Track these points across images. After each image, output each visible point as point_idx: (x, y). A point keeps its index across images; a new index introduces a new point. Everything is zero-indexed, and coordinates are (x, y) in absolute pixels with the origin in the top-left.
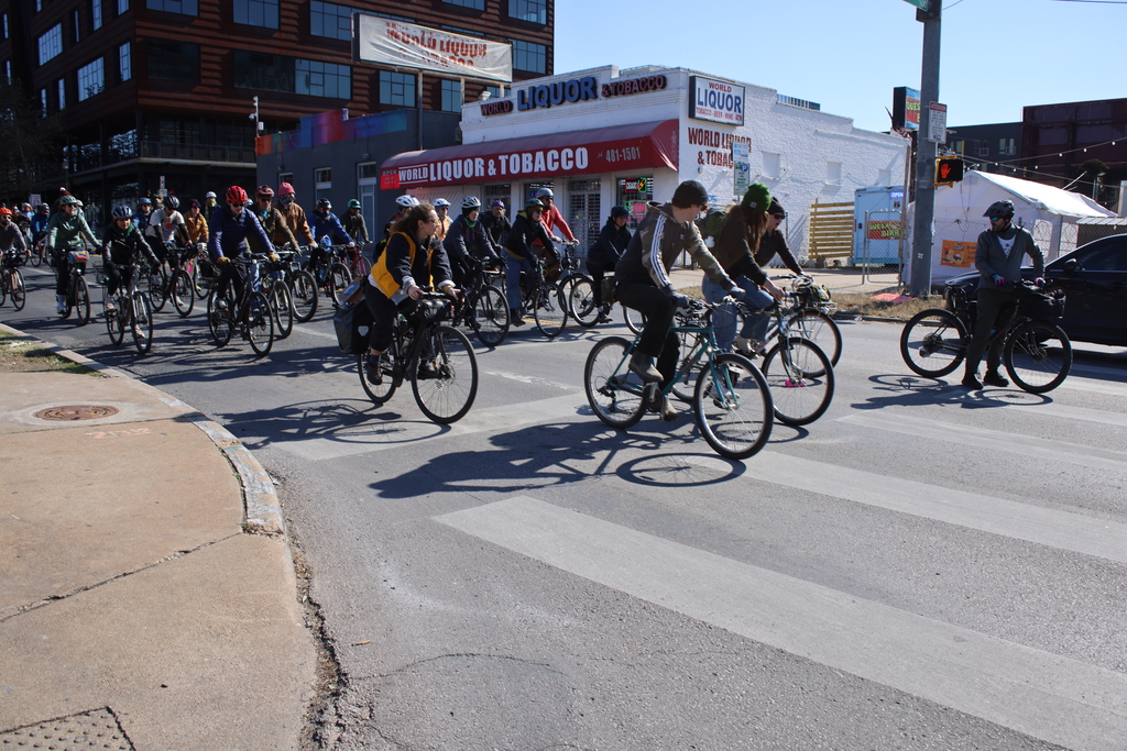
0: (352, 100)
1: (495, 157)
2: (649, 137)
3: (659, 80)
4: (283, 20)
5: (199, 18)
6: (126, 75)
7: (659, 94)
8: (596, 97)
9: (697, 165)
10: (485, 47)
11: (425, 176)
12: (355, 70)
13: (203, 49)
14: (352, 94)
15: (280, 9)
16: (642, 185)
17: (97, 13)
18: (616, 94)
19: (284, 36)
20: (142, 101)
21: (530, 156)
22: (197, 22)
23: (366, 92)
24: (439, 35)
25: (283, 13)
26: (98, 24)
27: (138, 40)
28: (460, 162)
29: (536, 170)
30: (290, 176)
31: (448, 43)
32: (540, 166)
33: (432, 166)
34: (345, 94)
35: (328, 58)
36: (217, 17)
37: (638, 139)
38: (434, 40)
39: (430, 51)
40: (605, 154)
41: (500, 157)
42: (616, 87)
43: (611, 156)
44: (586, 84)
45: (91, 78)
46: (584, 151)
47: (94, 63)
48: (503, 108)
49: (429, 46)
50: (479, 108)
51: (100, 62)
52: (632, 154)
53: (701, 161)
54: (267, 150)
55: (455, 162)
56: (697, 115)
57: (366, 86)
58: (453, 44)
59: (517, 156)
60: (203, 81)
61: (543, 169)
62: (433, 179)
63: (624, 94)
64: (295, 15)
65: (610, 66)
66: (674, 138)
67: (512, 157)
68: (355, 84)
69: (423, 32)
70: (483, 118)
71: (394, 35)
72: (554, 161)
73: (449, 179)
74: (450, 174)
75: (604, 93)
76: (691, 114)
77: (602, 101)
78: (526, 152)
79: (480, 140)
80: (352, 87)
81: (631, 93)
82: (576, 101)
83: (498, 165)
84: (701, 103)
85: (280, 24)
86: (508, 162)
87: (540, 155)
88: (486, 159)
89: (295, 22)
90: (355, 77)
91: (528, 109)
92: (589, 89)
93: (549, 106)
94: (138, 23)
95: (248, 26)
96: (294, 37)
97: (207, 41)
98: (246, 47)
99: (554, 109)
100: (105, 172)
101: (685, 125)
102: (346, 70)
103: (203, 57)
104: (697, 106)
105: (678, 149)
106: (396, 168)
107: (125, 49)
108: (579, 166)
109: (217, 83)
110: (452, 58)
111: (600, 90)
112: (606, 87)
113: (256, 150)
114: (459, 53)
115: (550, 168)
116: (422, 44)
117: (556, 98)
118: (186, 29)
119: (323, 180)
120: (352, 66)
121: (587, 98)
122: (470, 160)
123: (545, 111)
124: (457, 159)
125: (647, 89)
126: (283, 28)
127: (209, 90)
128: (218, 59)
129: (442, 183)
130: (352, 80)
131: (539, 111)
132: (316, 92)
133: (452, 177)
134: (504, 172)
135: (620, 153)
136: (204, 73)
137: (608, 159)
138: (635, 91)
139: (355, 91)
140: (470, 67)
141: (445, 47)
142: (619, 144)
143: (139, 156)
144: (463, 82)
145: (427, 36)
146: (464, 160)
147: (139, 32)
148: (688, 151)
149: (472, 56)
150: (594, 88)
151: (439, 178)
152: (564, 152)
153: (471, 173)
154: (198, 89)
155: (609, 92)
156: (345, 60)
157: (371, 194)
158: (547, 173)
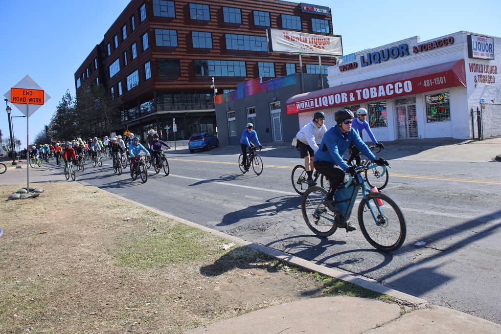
0: (247, 77)
1: (354, 91)
2: (452, 70)
3: (450, 39)
4: (214, 44)
5: (178, 47)
6: (148, 76)
7: (450, 47)
8: (409, 54)
9: (475, 83)
10: (329, 39)
11: (313, 105)
12: (247, 63)
13: (181, 61)
14: (247, 74)
15: (212, 39)
16: (441, 97)
17: (134, 51)
18: (422, 51)
19: (215, 51)
20: (157, 87)
21: (375, 89)
22: (177, 49)
23: (252, 73)
24: (307, 36)
25: (214, 41)
26: (135, 56)
27: (153, 60)
28: (332, 96)
29: (380, 95)
30: (234, 113)
31: (312, 39)
32: (382, 93)
33: (316, 100)
34: (244, 74)
35: (235, 59)
36: (185, 46)
37: (445, 72)
38: (306, 38)
39: (305, 44)
40: (423, 83)
41: (357, 91)
42: (422, 47)
43: (427, 83)
44: (402, 48)
45: (133, 80)
46: (410, 83)
47: (134, 73)
48: (352, 66)
49: (304, 42)
50: (338, 68)
51: (137, 72)
52: (441, 81)
53: (476, 81)
54: (220, 102)
55: (329, 97)
56: (474, 56)
57: (252, 70)
58: (314, 39)
59: (367, 90)
60: (182, 75)
61: (384, 95)
62: (317, 106)
63: (427, 50)
64: (218, 41)
65: (416, 37)
66: (463, 70)
67: (364, 91)
68: (248, 69)
69: (300, 35)
70: (341, 73)
71: (287, 38)
72: (390, 90)
73: (326, 105)
74: (327, 103)
75: (414, 52)
76: (470, 56)
77: (413, 55)
78: (372, 87)
79: (340, 84)
80: (247, 71)
81: (432, 49)
82: (396, 58)
83: (355, 95)
84: (475, 49)
85: (213, 46)
86: (361, 93)
87: (381, 88)
88: (348, 93)
89: (218, 44)
90: (248, 66)
91: (368, 65)
92: (404, 50)
93: (380, 62)
94: (153, 53)
95: (199, 48)
96: (219, 51)
97: (182, 57)
98: (199, 58)
99: (383, 63)
100: (141, 120)
101: (468, 62)
102: (243, 64)
103: (181, 64)
104: (473, 51)
105: (465, 75)
106: (295, 102)
107: (148, 65)
108: (406, 91)
109: (187, 75)
110: (314, 46)
111: (411, 50)
112: (415, 48)
113: (215, 102)
114: (318, 43)
115: (388, 94)
116: (301, 41)
117: (384, 57)
118: (173, 53)
119: (251, 113)
120: (246, 62)
121: (403, 56)
122: (338, 95)
123: (378, 65)
124: (331, 95)
125: (442, 45)
126: (215, 47)
127: (184, 79)
128: (187, 64)
129: (323, 107)
130: (246, 68)
131: (373, 65)
132: (231, 75)
133: (328, 104)
134: (359, 98)
135: (433, 81)
136: (182, 71)
137: (425, 85)
138: (434, 48)
139: (248, 73)
140: (323, 50)
141: (311, 40)
142: (432, 77)
143: (156, 111)
144: (320, 58)
145: (302, 37)
146: (334, 95)
147: (154, 56)
148: (470, 76)
149: (324, 44)
150: (407, 49)
151: (321, 105)
152: (396, 85)
153: (340, 101)
154: (180, 79)
155: (417, 50)
156: (242, 59)
157: (279, 117)
158: (387, 97)
